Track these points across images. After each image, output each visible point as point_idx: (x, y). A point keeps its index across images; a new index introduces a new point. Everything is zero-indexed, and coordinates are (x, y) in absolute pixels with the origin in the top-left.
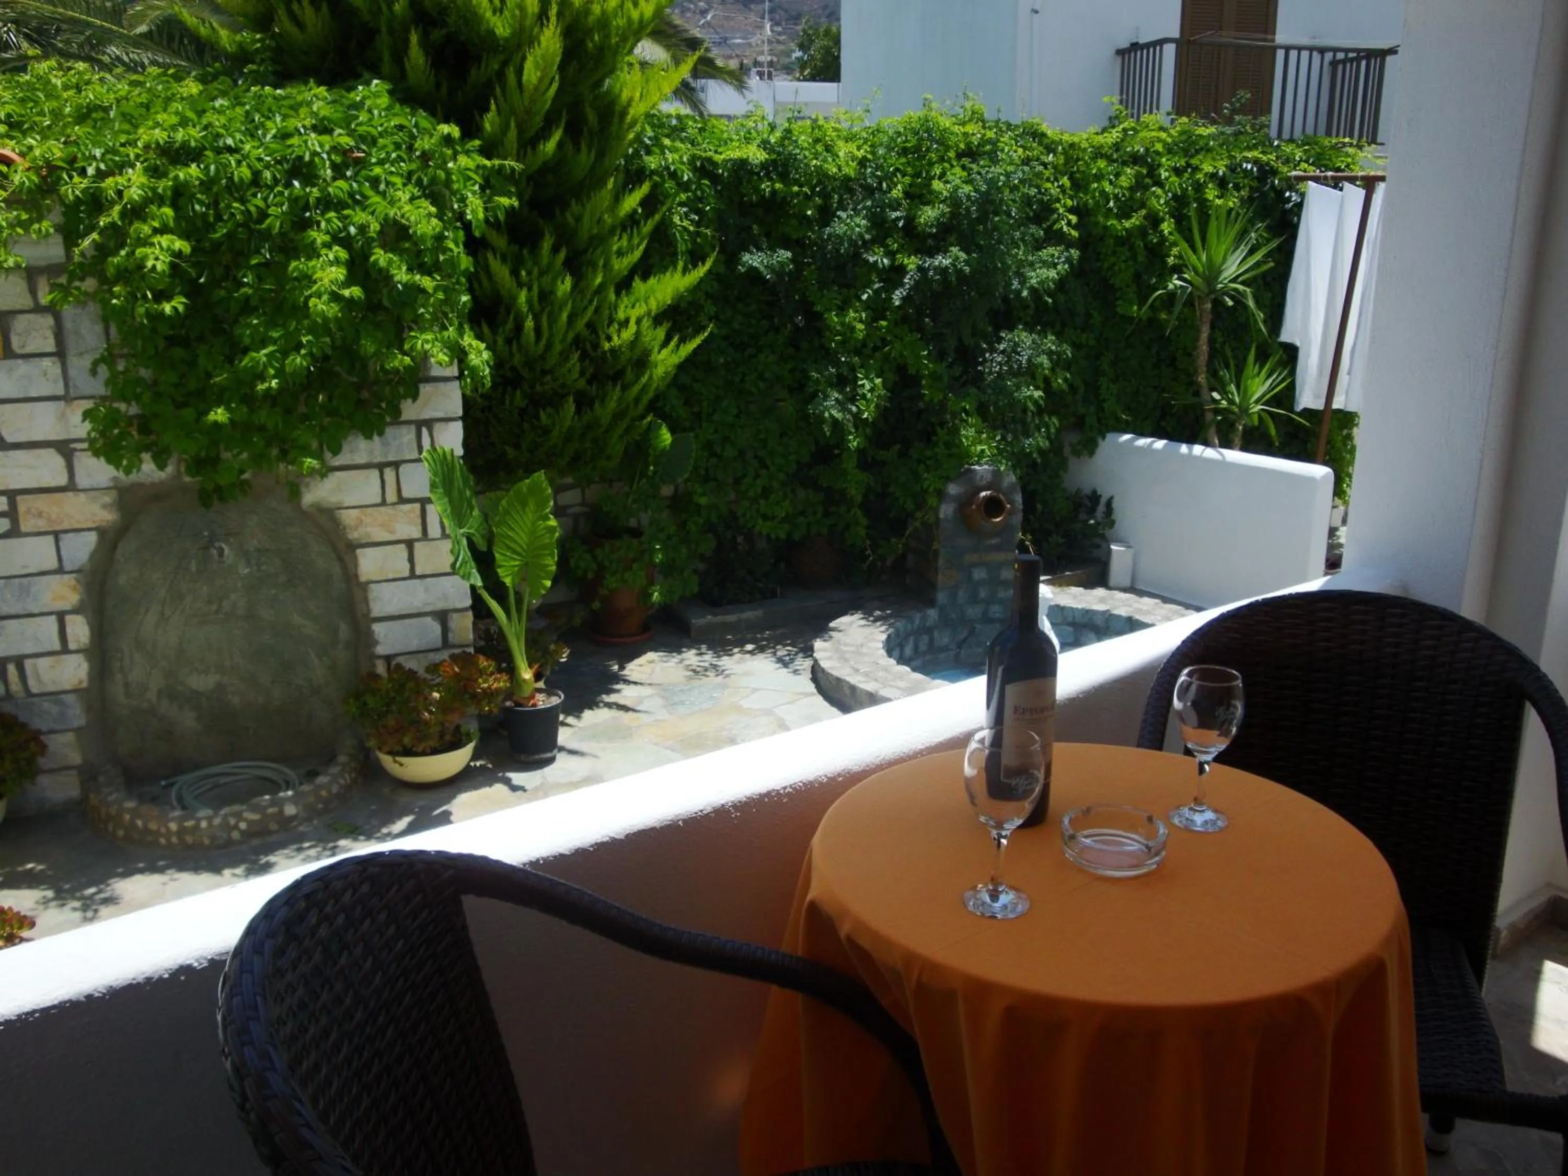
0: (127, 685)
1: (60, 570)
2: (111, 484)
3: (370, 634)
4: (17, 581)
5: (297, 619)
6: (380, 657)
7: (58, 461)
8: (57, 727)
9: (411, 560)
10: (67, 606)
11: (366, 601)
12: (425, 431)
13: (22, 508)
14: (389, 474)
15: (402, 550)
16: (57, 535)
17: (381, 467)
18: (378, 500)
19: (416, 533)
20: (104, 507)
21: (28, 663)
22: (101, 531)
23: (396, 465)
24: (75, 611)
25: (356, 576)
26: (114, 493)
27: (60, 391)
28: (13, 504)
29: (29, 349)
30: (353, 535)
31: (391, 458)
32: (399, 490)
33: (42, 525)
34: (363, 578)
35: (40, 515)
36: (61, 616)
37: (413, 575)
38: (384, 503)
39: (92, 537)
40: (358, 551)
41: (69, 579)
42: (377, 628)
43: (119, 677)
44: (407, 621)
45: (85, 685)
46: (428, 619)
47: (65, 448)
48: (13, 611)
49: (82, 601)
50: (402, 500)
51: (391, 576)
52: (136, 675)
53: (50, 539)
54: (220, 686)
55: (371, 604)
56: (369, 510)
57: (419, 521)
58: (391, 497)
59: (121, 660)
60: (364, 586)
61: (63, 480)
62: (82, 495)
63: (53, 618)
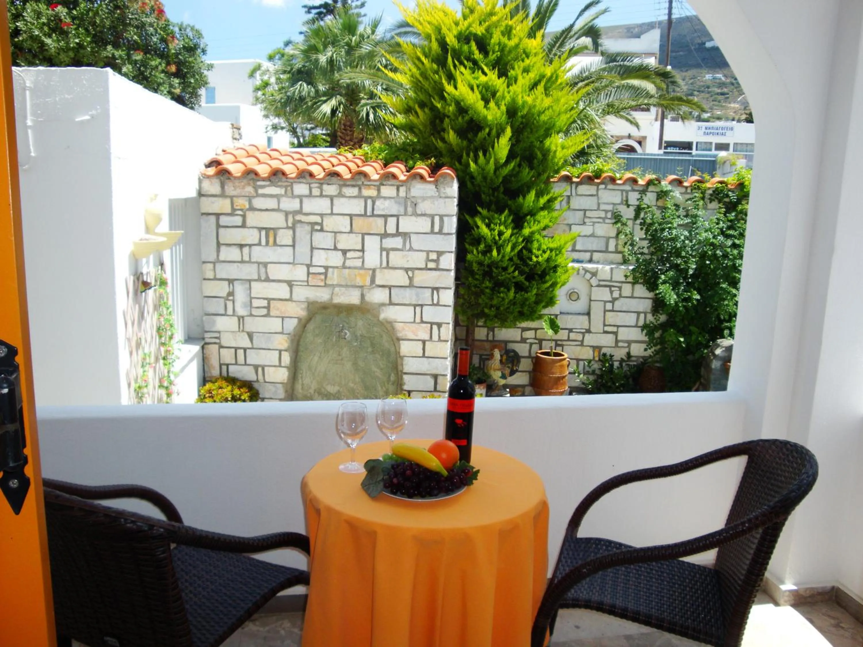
0: (303, 384)
1: (282, 333)
2: (305, 300)
3: (402, 378)
4: (267, 335)
5: (374, 369)
6: (406, 391)
7: (288, 289)
8: (273, 397)
9: (424, 349)
10: (283, 348)
11: (402, 365)
12: (435, 292)
13: (272, 306)
14: (418, 309)
15: (420, 344)
16: (283, 318)
17: (415, 306)
18: (412, 320)
19: (426, 337)
20: (302, 309)
21: (266, 369)
22: (300, 319)
23: (422, 306)
24: (286, 350)
25: (399, 353)
26: (306, 303)
27: (291, 261)
28: (269, 303)
29: (283, 243)
30: (400, 335)
31: (420, 303)
32: (422, 317)
33: (278, 313)
34: (402, 354)
35: (278, 309)
36: (280, 351)
37: (424, 356)
38: (414, 322)
39: (295, 321)
40: (401, 342)
41: (285, 337)
42: (405, 377)
43: (300, 381)
44: (419, 376)
45: (285, 381)
46: (429, 377)
47: (290, 284)
48: (264, 347)
49: (289, 346)
50: (422, 322)
51: (414, 355)
52: (307, 381)
53: (281, 319)
54: (339, 391)
55: (404, 366)
56: (408, 324)
57: (429, 332)
58: (418, 320)
59: (302, 374)
60: (402, 358)
61: (288, 296)
62: (294, 303)
63: (278, 352)
